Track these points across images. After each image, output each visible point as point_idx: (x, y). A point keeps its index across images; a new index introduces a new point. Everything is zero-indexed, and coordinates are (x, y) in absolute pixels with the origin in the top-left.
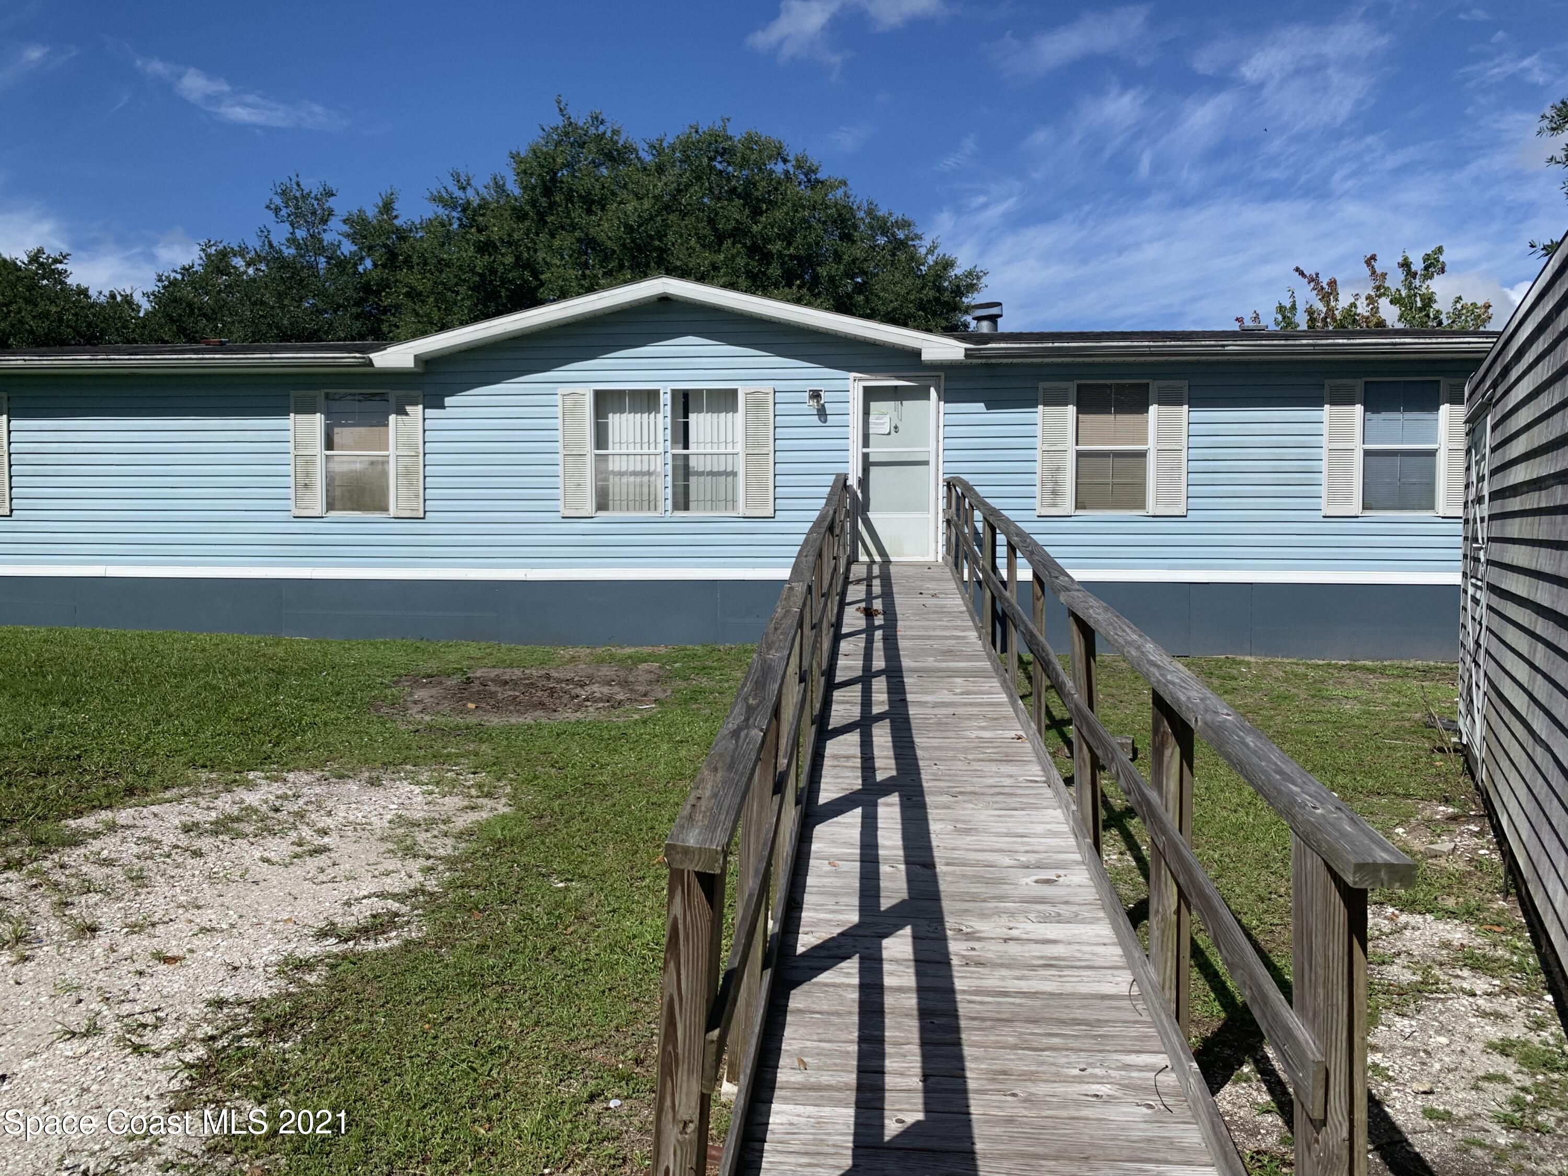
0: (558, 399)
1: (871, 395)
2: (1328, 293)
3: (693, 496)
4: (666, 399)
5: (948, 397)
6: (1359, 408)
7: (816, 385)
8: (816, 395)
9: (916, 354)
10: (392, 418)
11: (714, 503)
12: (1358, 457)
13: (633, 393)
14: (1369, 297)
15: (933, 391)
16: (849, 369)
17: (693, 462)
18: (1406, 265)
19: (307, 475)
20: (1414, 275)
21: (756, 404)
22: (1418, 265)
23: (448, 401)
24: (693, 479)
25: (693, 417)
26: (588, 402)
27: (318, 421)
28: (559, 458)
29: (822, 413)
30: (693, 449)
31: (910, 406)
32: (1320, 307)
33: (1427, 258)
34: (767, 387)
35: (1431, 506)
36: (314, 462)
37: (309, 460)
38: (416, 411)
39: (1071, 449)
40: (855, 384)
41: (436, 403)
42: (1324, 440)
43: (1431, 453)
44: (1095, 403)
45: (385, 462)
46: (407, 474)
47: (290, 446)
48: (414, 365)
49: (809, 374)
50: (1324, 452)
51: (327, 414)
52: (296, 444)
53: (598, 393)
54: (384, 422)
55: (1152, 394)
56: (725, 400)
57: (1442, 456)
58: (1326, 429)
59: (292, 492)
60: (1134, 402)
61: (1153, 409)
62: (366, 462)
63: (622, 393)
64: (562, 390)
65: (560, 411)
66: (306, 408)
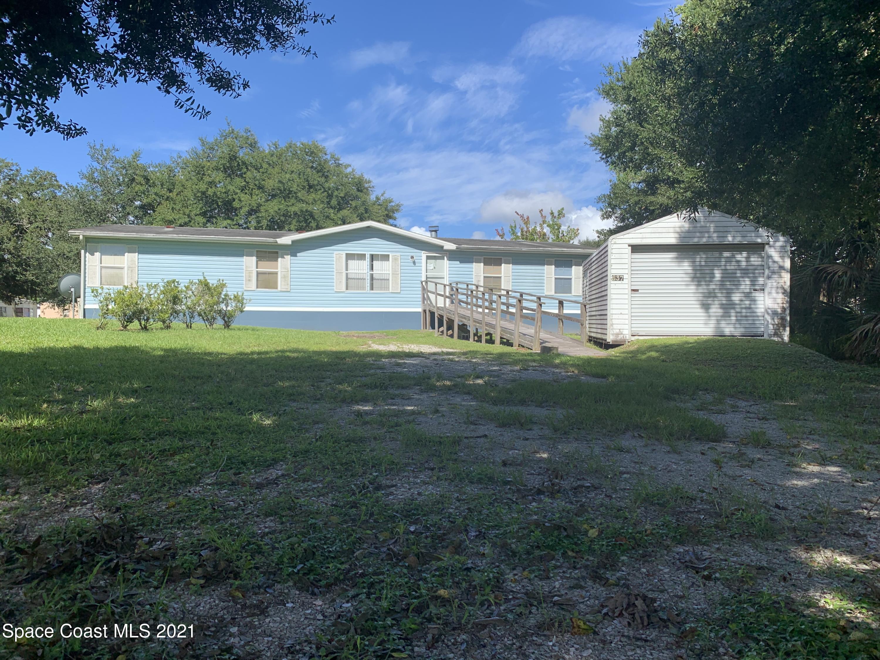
0: (334, 255)
1: (428, 258)
2: (527, 221)
3: (374, 286)
4: (368, 257)
5: (450, 259)
6: (553, 266)
7: (412, 254)
8: (412, 257)
9: (442, 247)
10: (279, 259)
11: (381, 288)
12: (553, 279)
13: (358, 254)
14: (540, 224)
15: (445, 258)
16: (422, 250)
17: (374, 276)
18: (552, 213)
19: (250, 277)
20: (555, 217)
21: (395, 259)
22: (556, 214)
23: (298, 254)
24: (374, 281)
25: (374, 262)
26: (344, 257)
27: (254, 259)
28: (335, 273)
29: (414, 263)
30: (374, 272)
31: (438, 261)
32: (524, 226)
33: (559, 211)
34: (398, 254)
35: (571, 293)
36: (252, 273)
37: (251, 272)
38: (288, 257)
39: (482, 275)
40: (424, 255)
41: (294, 255)
42: (545, 275)
43: (571, 279)
44: (487, 263)
45: (276, 273)
46: (284, 277)
47: (244, 267)
48: (290, 243)
49: (410, 251)
50: (545, 278)
51: (257, 257)
52: (246, 267)
53: (347, 254)
54: (276, 260)
55: (503, 261)
56: (386, 258)
57: (573, 280)
58: (545, 271)
59: (244, 282)
60: (498, 263)
61: (503, 265)
62: (270, 273)
63: (354, 254)
64: (336, 252)
65: (335, 259)
66: (250, 255)
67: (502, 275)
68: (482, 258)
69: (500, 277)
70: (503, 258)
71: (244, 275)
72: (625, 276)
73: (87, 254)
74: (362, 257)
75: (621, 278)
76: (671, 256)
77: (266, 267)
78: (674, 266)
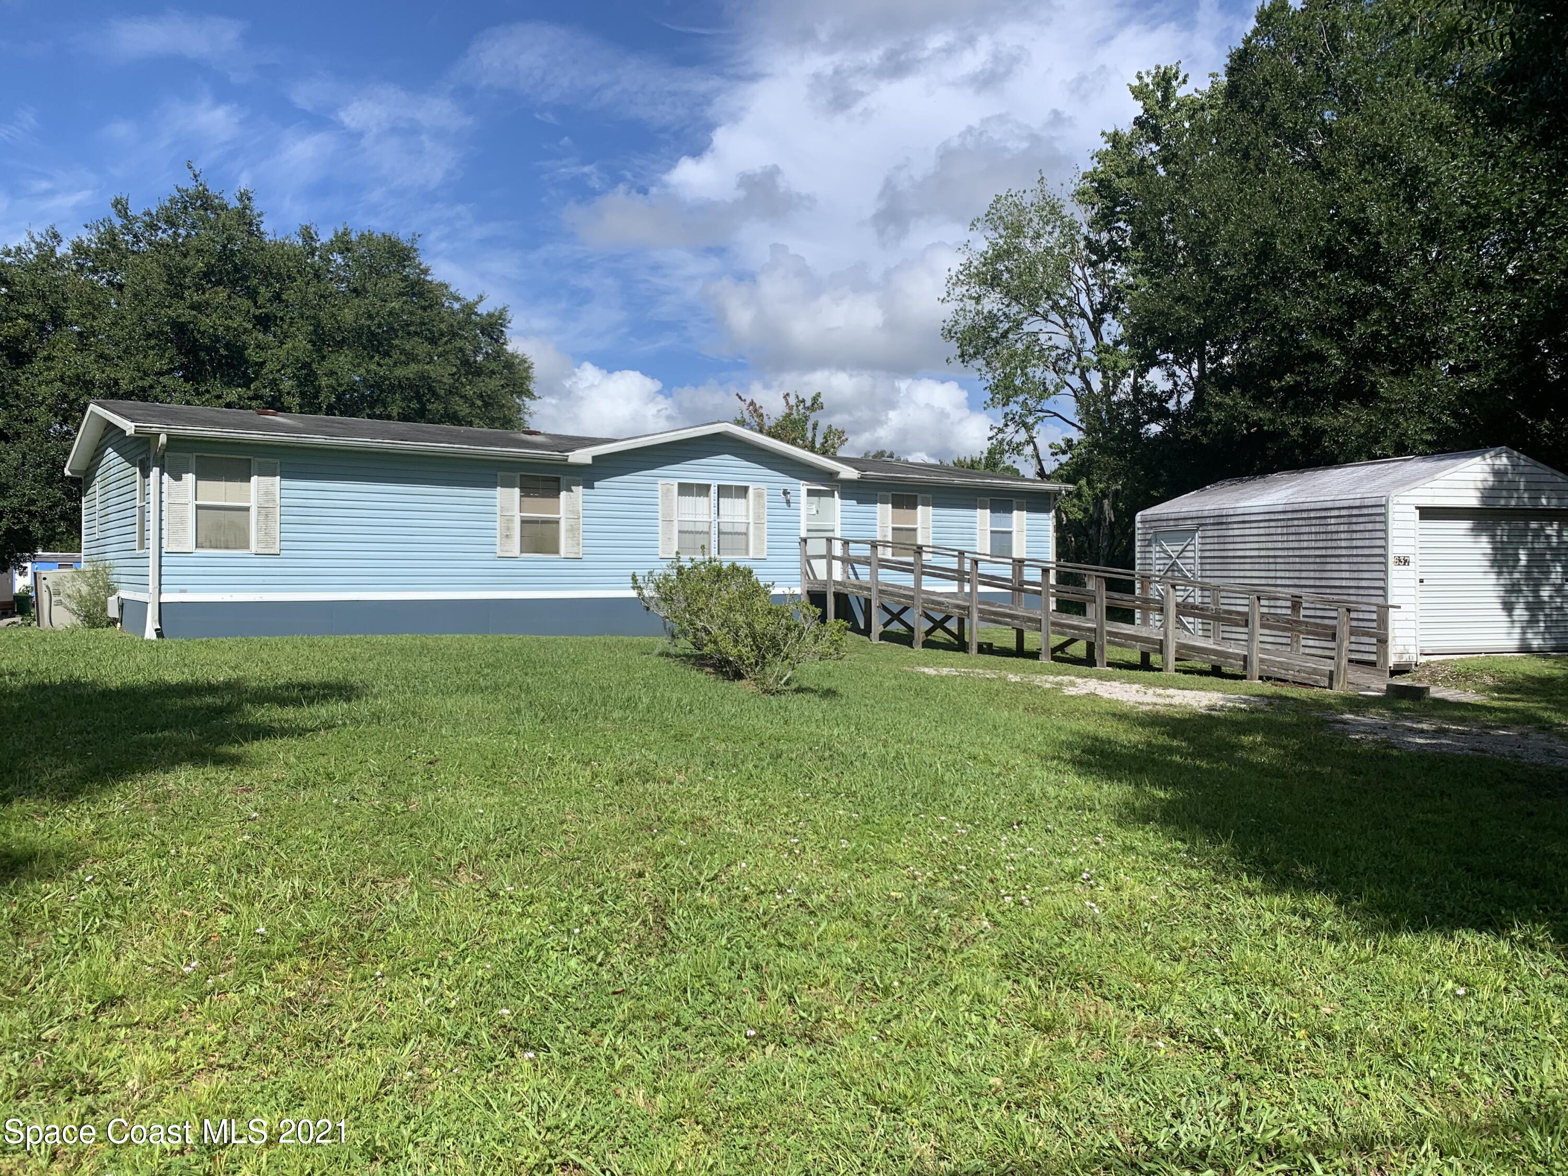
0: (659, 486)
1: (811, 493)
4: (713, 490)
5: (842, 496)
6: (988, 511)
7: (785, 487)
8: (785, 493)
9: (836, 474)
10: (563, 494)
12: (989, 533)
13: (698, 485)
15: (837, 494)
16: (801, 479)
17: (723, 527)
19: (508, 529)
20: (807, 409)
21: (759, 496)
23: (596, 484)
25: (723, 501)
26: (675, 489)
27: (516, 492)
28: (658, 521)
29: (788, 502)
30: (723, 519)
31: (826, 499)
34: (764, 486)
36: (512, 521)
37: (510, 520)
38: (579, 490)
39: (891, 526)
40: (803, 487)
41: (589, 485)
42: (978, 526)
43: (1010, 533)
44: (898, 503)
45: (557, 522)
46: (572, 530)
47: (498, 509)
48: (590, 461)
49: (783, 481)
50: (977, 531)
51: (522, 489)
52: (502, 508)
53: (680, 484)
54: (557, 496)
55: (919, 500)
56: (742, 492)
57: (1014, 534)
58: (978, 520)
59: (498, 541)
60: (911, 504)
61: (920, 507)
62: (545, 522)
63: (692, 485)
64: (661, 481)
65: (659, 494)
66: (508, 484)
67: (919, 526)
68: (890, 494)
69: (915, 530)
70: (920, 497)
71: (497, 525)
72: (1412, 559)
73: (166, 476)
74: (704, 490)
75: (1406, 562)
76: (1467, 524)
77: (539, 509)
78: (1468, 541)
